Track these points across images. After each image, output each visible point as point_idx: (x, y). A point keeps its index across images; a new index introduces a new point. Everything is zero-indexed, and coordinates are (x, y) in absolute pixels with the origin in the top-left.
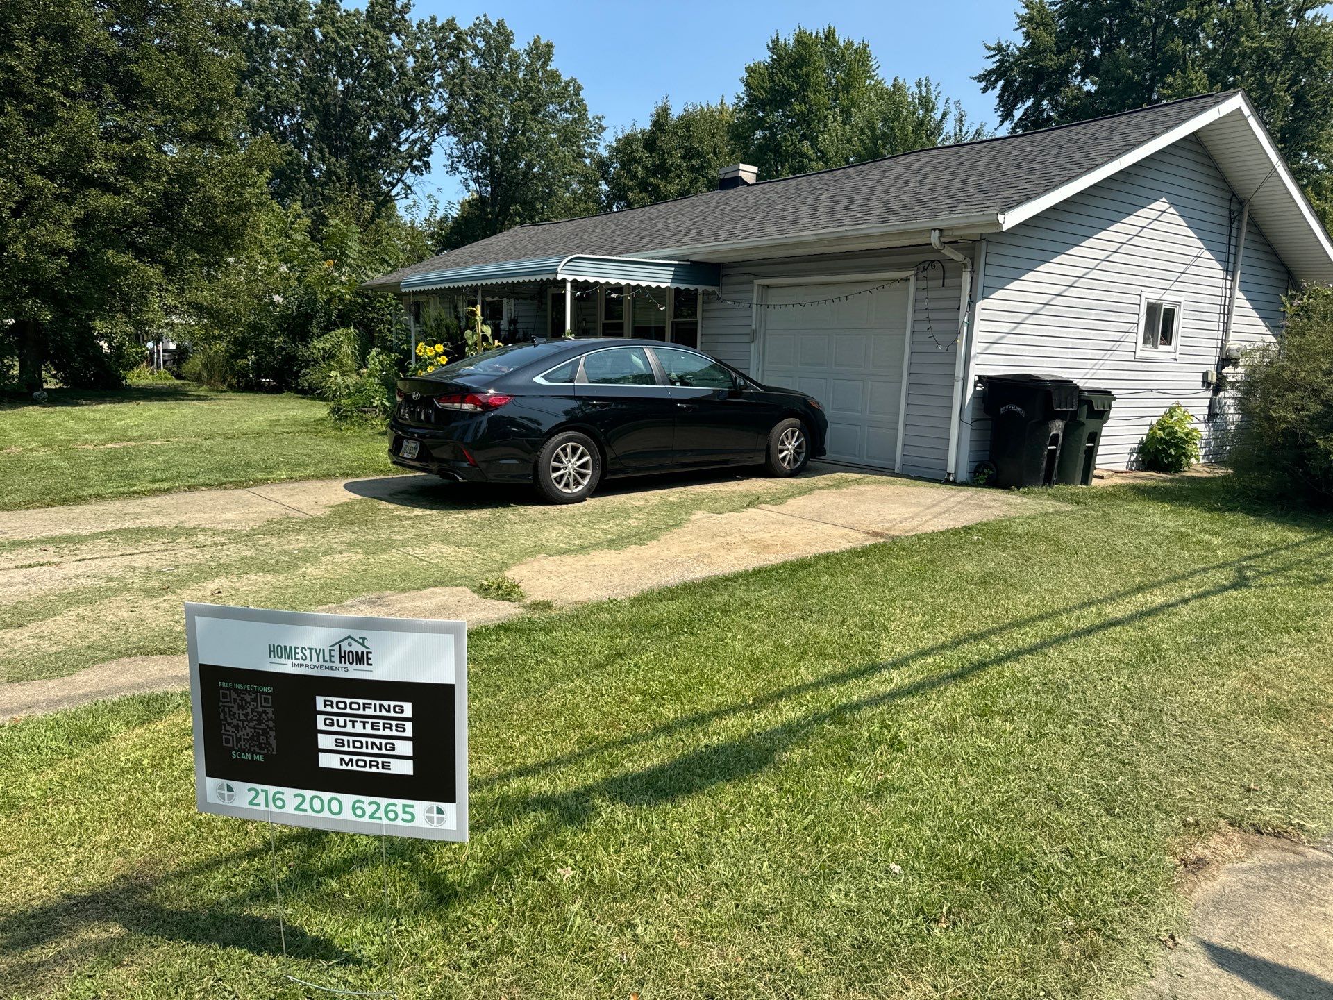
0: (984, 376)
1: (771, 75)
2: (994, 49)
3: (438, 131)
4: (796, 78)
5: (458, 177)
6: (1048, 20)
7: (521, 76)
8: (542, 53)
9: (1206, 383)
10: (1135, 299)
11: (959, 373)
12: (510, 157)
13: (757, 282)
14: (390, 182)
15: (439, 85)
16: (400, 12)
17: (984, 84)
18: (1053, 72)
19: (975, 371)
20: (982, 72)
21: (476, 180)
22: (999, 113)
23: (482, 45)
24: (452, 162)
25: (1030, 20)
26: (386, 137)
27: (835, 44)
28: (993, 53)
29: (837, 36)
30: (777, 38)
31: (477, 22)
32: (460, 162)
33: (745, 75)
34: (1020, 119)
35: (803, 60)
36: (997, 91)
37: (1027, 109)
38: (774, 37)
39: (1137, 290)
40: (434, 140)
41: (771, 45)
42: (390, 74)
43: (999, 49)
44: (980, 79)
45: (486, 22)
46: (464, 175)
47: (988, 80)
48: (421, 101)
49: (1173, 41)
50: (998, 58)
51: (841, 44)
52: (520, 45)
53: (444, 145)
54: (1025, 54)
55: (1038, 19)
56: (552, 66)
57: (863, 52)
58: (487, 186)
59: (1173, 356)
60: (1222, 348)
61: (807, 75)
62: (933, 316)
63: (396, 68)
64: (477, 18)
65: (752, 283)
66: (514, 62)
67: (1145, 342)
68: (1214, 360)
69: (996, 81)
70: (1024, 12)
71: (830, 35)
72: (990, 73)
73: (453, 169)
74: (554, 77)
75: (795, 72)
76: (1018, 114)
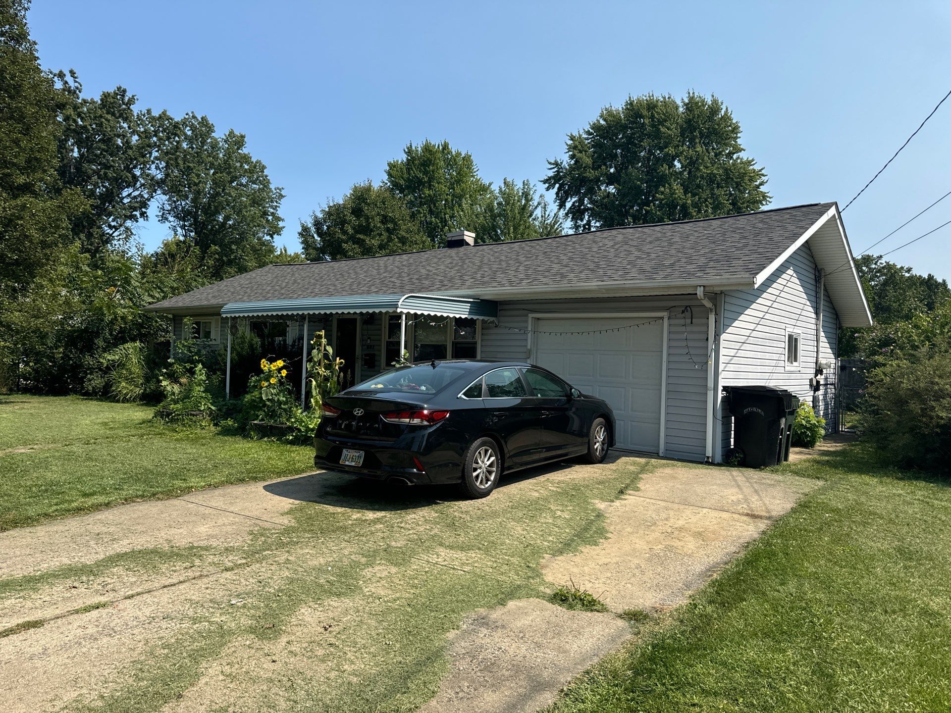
0: (728, 387)
1: (408, 170)
2: (553, 164)
3: (155, 191)
4: (426, 173)
5: (167, 224)
6: (586, 148)
7: (221, 155)
8: (237, 141)
9: (811, 385)
10: (782, 332)
11: (711, 384)
12: (211, 211)
13: (531, 315)
14: (114, 227)
15: (156, 158)
16: (126, 105)
17: (547, 185)
18: (592, 180)
19: (722, 383)
20: (546, 178)
21: (183, 227)
22: (557, 204)
23: (189, 133)
24: (163, 214)
25: (575, 148)
26: (112, 193)
27: (450, 153)
28: (552, 166)
29: (450, 147)
30: (411, 146)
31: (187, 117)
32: (169, 214)
33: (388, 168)
34: (570, 208)
35: (430, 162)
36: (556, 190)
37: (574, 203)
38: (409, 145)
39: (783, 326)
40: (152, 197)
41: (406, 150)
42: (117, 148)
43: (556, 164)
44: (545, 182)
45: (194, 117)
46: (172, 223)
47: (550, 182)
48: (140, 168)
49: (662, 166)
50: (556, 169)
51: (454, 153)
52: (219, 134)
53: (158, 201)
54: (572, 168)
55: (580, 147)
56: (244, 151)
57: (467, 159)
58: (192, 232)
59: (799, 369)
60: (816, 363)
61: (433, 171)
62: (690, 344)
63: (122, 143)
64: (187, 114)
65: (527, 316)
66: (214, 146)
67: (788, 361)
68: (813, 371)
69: (555, 184)
70: (570, 142)
71: (445, 146)
72: (550, 178)
73: (163, 219)
74: (246, 159)
75: (425, 169)
76: (568, 205)
